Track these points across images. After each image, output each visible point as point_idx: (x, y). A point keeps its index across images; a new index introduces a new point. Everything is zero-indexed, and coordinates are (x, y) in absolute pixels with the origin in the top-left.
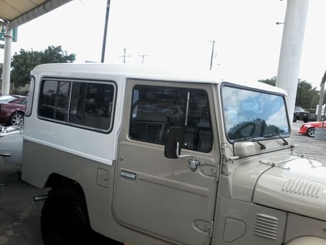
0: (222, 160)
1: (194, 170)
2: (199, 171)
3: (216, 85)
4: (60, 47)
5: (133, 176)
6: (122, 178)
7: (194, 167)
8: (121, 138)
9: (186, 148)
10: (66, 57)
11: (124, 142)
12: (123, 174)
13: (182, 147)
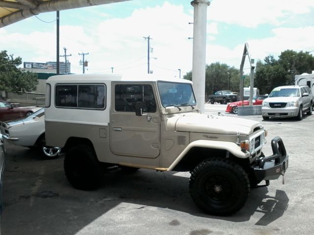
0: (161, 115)
1: (149, 121)
2: (151, 121)
3: (155, 82)
4: (5, 51)
5: (120, 129)
6: (114, 131)
7: (149, 119)
8: (111, 112)
9: (145, 112)
10: (13, 61)
11: (113, 113)
12: (114, 129)
13: (143, 111)
